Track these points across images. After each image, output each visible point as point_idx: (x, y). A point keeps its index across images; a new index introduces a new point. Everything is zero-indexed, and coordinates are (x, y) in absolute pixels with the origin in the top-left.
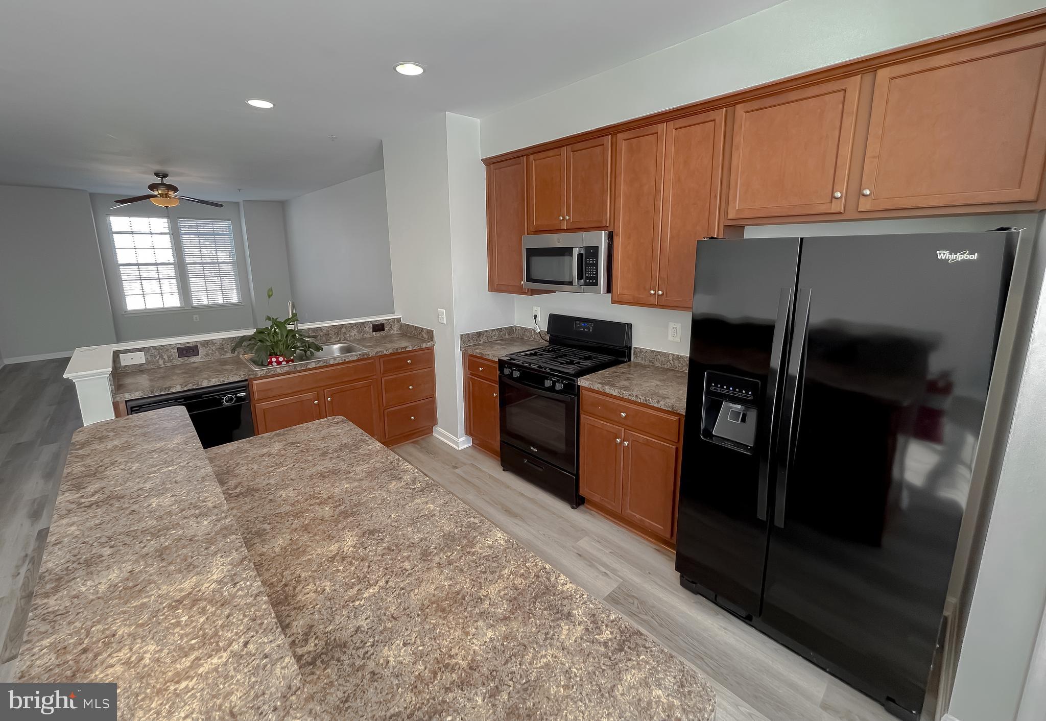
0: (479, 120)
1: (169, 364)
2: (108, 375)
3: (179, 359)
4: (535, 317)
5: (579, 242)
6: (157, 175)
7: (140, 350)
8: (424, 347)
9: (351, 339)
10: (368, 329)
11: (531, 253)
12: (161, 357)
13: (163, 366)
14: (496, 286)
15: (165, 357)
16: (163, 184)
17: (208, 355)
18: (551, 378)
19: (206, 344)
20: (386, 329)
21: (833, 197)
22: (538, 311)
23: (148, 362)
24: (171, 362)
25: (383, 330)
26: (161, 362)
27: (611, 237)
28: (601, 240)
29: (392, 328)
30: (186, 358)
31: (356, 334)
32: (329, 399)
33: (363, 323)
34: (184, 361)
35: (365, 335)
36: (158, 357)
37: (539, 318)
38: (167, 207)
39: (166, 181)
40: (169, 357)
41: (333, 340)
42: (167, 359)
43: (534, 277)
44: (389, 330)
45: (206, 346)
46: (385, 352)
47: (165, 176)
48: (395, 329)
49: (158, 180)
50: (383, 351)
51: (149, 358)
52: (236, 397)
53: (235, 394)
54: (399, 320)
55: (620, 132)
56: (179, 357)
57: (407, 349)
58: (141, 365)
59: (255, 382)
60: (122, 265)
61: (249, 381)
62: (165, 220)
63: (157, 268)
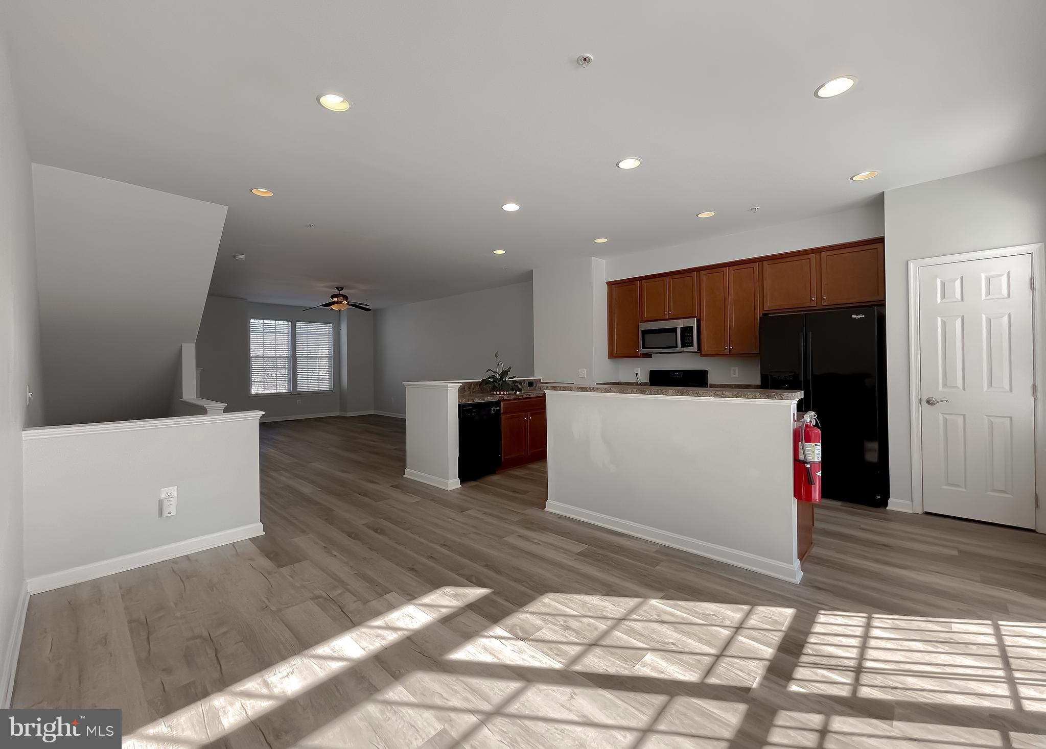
0: (604, 261)
4: (637, 374)
5: (680, 324)
6: (337, 288)
10: (526, 384)
11: (644, 332)
14: (612, 355)
16: (340, 294)
20: (534, 385)
21: (811, 300)
22: (638, 371)
27: (699, 322)
28: (694, 323)
37: (639, 375)
38: (340, 310)
43: (646, 346)
44: (536, 386)
47: (341, 289)
54: (540, 380)
55: (702, 271)
59: (502, 403)
60: (253, 357)
61: (500, 401)
62: (286, 323)
63: (276, 360)
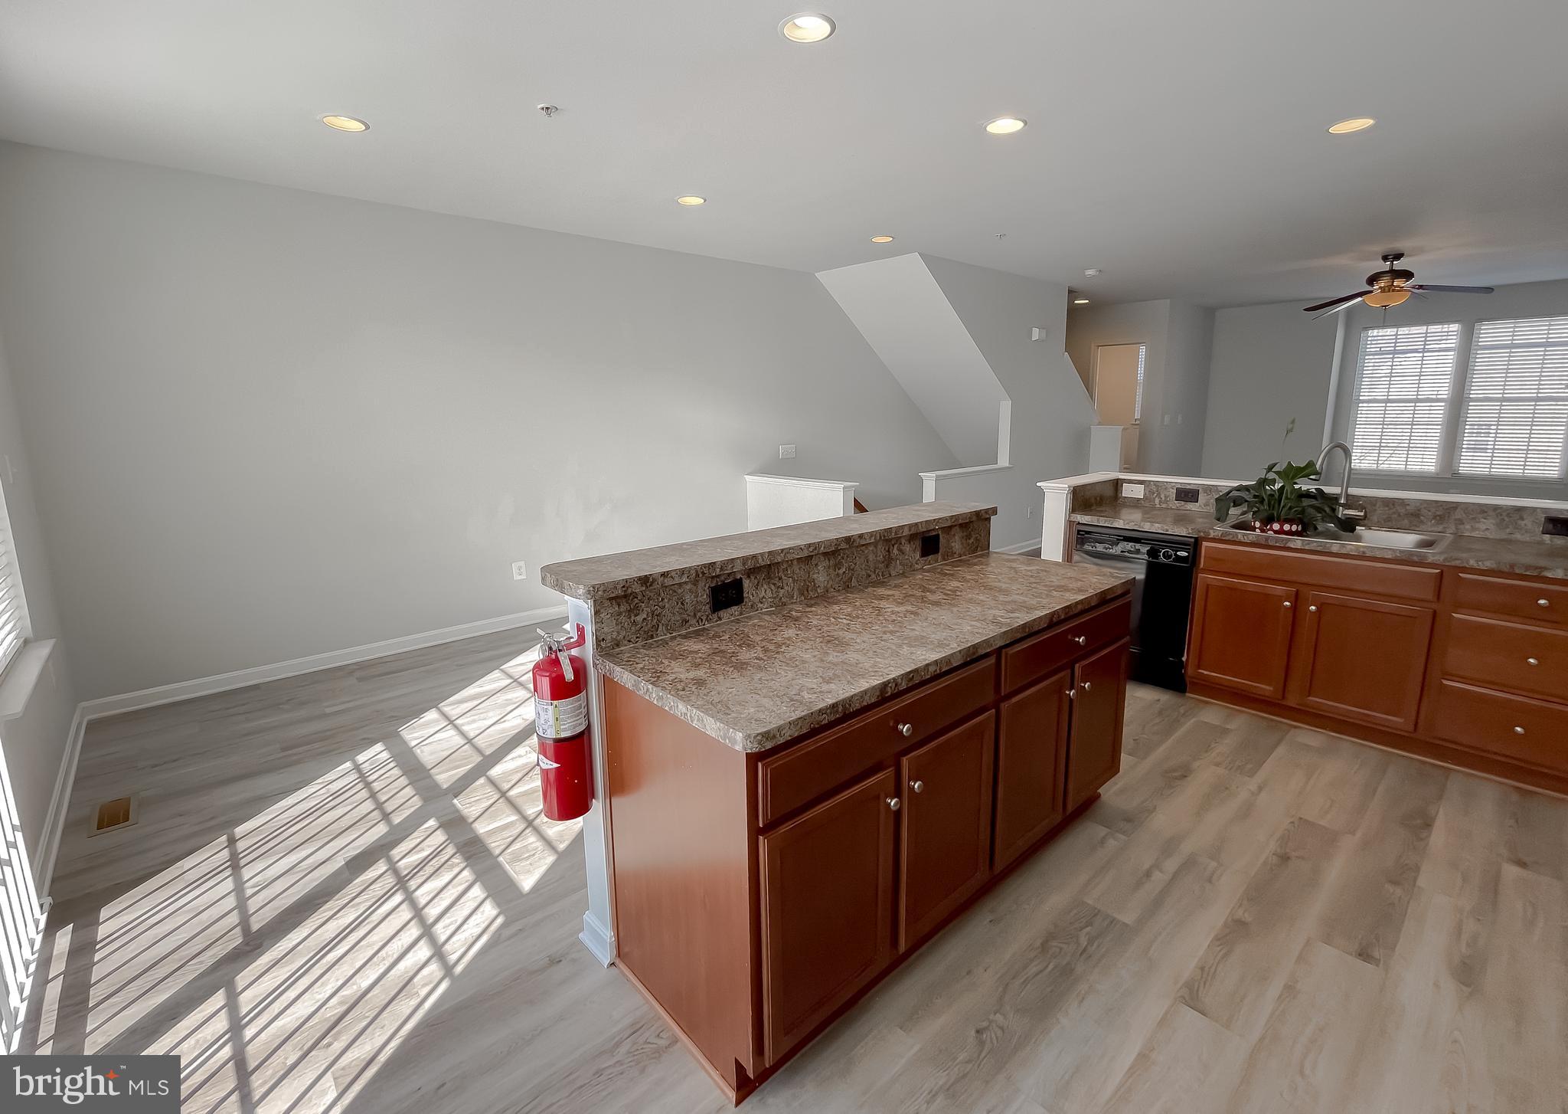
1: (1164, 506)
2: (1066, 492)
3: (1176, 502)
6: (1385, 258)
7: (1141, 482)
12: (1159, 495)
13: (1158, 506)
15: (1162, 496)
16: (1389, 272)
17: (1208, 505)
19: (1209, 489)
23: (1145, 498)
26: (1157, 501)
30: (1183, 503)
32: (1313, 608)
33: (1518, 509)
34: (1180, 506)
36: (1156, 495)
38: (1386, 306)
39: (1398, 265)
40: (1166, 497)
42: (1163, 499)
45: (1208, 492)
46: (1473, 563)
49: (1386, 266)
50: (1468, 560)
51: (1147, 493)
52: (1175, 554)
53: (1175, 550)
56: (1176, 500)
58: (1139, 499)
59: (1205, 544)
60: (1364, 402)
61: (1196, 539)
62: (1455, 327)
63: (1415, 406)
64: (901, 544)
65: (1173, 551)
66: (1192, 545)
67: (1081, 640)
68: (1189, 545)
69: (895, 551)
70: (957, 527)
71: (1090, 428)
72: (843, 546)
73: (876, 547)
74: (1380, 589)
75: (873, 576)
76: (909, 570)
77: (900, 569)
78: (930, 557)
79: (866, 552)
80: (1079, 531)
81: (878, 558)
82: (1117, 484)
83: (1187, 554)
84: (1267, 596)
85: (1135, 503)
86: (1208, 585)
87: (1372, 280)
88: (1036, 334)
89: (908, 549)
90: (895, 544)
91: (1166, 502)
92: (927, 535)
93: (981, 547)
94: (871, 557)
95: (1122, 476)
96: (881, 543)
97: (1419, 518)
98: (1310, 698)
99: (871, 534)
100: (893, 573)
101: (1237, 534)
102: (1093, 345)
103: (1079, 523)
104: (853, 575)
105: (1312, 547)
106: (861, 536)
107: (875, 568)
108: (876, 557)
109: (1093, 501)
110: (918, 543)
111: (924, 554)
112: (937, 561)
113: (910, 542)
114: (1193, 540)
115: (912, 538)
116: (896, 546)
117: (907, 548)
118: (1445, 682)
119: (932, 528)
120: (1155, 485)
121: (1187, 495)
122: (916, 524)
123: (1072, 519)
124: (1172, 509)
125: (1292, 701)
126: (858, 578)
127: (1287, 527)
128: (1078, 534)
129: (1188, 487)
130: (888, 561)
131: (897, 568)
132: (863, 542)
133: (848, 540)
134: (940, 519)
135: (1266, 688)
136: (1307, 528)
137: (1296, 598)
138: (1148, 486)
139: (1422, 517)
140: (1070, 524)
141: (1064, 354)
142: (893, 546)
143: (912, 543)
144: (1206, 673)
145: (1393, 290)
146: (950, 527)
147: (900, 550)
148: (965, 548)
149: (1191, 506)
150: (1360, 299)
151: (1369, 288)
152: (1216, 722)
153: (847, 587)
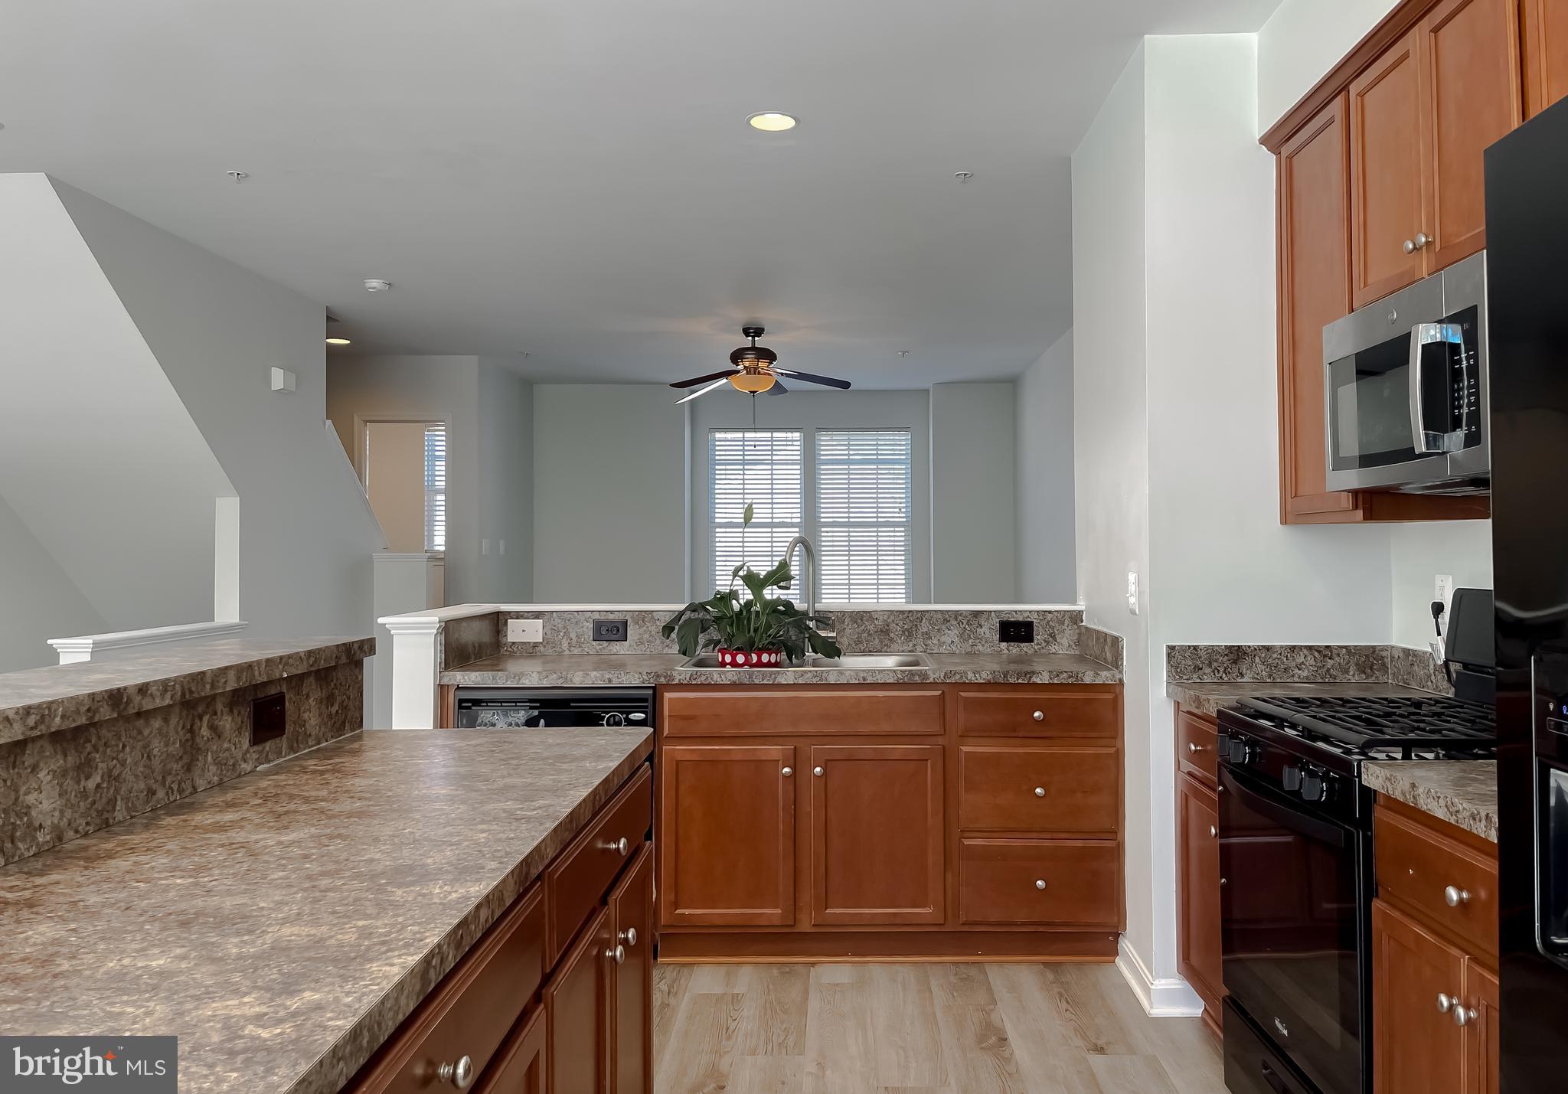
1: (576, 651)
2: (435, 631)
3: (594, 643)
4: (1437, 608)
6: (746, 332)
7: (537, 615)
8: (1088, 680)
9: (942, 650)
10: (989, 631)
12: (567, 631)
13: (567, 652)
15: (573, 635)
16: (753, 348)
17: (642, 644)
18: (1308, 762)
19: (642, 617)
20: (1039, 637)
22: (1446, 589)
23: (546, 641)
24: (580, 647)
25: (1029, 638)
26: (565, 645)
29: (1054, 638)
30: (605, 644)
31: (956, 640)
32: (818, 769)
33: (977, 614)
34: (601, 649)
35: (980, 647)
36: (562, 634)
38: (754, 392)
39: (760, 342)
40: (578, 636)
41: (894, 646)
42: (575, 639)
44: (1048, 643)
45: (641, 622)
46: (970, 675)
47: (759, 332)
48: (1065, 642)
49: (747, 342)
50: (966, 673)
51: (549, 633)
52: (627, 719)
53: (625, 712)
54: (1076, 617)
56: (594, 640)
57: (1036, 680)
58: (536, 645)
59: (668, 695)
60: (721, 526)
61: (654, 688)
62: (797, 435)
63: (772, 532)
64: (216, 714)
65: (622, 713)
66: (651, 700)
67: (621, 846)
68: (645, 700)
69: (205, 732)
70: (312, 679)
71: (372, 556)
72: (106, 713)
73: (166, 720)
74: (886, 727)
75: (161, 794)
76: (229, 778)
77: (212, 773)
78: (268, 745)
79: (146, 732)
80: (461, 701)
81: (171, 749)
82: (497, 621)
83: (643, 715)
84: (757, 764)
85: (530, 651)
86: (678, 762)
87: (737, 356)
88: (278, 379)
89: (228, 726)
90: (205, 713)
91: (579, 644)
92: (261, 695)
93: (351, 723)
94: (157, 746)
95: (505, 607)
96: (177, 710)
97: (889, 635)
98: (828, 911)
99: (165, 685)
100: (201, 784)
101: (711, 674)
102: (356, 419)
103: (458, 688)
104: (117, 791)
105: (807, 679)
106: (143, 689)
107: (166, 773)
108: (167, 745)
109: (471, 649)
110: (246, 711)
111: (257, 740)
112: (279, 755)
113: (231, 711)
114: (651, 692)
115: (236, 698)
116: (206, 718)
117: (227, 723)
118: (966, 842)
119: (278, 676)
120: (559, 618)
121: (612, 630)
122: (250, 666)
123: (445, 681)
124: (588, 654)
125: (805, 925)
126: (128, 799)
127: (765, 658)
128: (460, 707)
129: (611, 617)
130: (192, 751)
131: (208, 772)
132: (148, 705)
133: (116, 697)
134: (290, 657)
135: (771, 914)
136: (794, 652)
137: (795, 760)
138: (549, 620)
139: (892, 635)
140: (442, 689)
141: (325, 423)
142: (201, 719)
143: (235, 712)
144: (687, 912)
145: (759, 373)
146: (301, 678)
147: (213, 728)
148: (325, 724)
149: (617, 647)
150: (724, 381)
151: (733, 367)
152: (718, 990)
153: (105, 826)
